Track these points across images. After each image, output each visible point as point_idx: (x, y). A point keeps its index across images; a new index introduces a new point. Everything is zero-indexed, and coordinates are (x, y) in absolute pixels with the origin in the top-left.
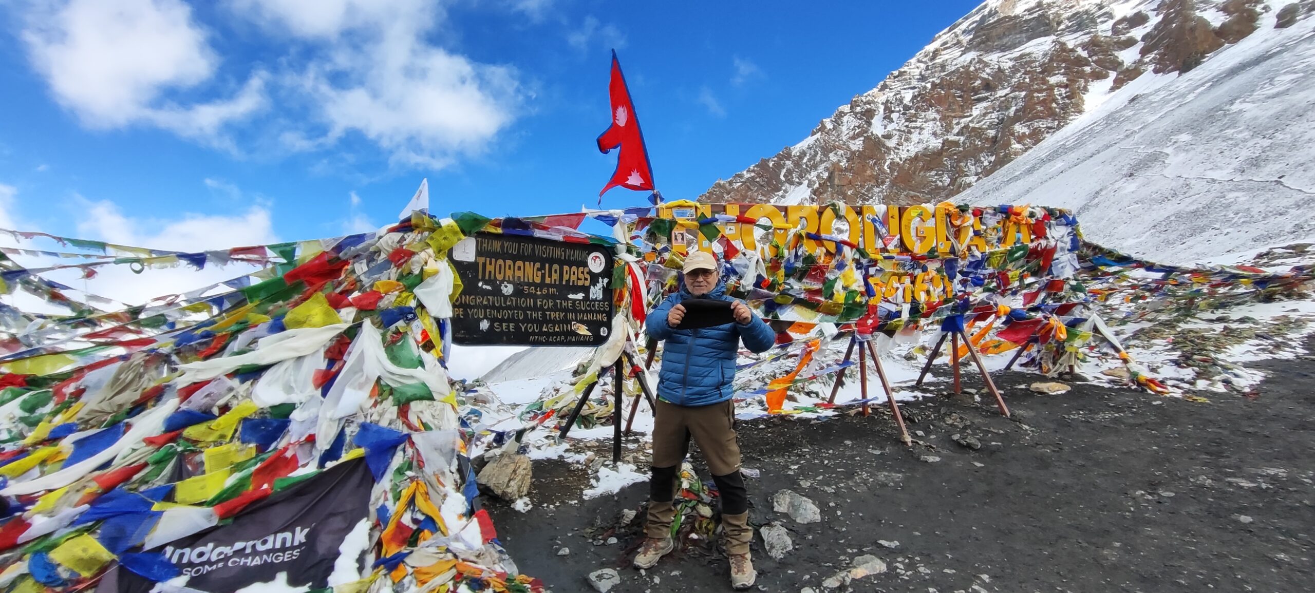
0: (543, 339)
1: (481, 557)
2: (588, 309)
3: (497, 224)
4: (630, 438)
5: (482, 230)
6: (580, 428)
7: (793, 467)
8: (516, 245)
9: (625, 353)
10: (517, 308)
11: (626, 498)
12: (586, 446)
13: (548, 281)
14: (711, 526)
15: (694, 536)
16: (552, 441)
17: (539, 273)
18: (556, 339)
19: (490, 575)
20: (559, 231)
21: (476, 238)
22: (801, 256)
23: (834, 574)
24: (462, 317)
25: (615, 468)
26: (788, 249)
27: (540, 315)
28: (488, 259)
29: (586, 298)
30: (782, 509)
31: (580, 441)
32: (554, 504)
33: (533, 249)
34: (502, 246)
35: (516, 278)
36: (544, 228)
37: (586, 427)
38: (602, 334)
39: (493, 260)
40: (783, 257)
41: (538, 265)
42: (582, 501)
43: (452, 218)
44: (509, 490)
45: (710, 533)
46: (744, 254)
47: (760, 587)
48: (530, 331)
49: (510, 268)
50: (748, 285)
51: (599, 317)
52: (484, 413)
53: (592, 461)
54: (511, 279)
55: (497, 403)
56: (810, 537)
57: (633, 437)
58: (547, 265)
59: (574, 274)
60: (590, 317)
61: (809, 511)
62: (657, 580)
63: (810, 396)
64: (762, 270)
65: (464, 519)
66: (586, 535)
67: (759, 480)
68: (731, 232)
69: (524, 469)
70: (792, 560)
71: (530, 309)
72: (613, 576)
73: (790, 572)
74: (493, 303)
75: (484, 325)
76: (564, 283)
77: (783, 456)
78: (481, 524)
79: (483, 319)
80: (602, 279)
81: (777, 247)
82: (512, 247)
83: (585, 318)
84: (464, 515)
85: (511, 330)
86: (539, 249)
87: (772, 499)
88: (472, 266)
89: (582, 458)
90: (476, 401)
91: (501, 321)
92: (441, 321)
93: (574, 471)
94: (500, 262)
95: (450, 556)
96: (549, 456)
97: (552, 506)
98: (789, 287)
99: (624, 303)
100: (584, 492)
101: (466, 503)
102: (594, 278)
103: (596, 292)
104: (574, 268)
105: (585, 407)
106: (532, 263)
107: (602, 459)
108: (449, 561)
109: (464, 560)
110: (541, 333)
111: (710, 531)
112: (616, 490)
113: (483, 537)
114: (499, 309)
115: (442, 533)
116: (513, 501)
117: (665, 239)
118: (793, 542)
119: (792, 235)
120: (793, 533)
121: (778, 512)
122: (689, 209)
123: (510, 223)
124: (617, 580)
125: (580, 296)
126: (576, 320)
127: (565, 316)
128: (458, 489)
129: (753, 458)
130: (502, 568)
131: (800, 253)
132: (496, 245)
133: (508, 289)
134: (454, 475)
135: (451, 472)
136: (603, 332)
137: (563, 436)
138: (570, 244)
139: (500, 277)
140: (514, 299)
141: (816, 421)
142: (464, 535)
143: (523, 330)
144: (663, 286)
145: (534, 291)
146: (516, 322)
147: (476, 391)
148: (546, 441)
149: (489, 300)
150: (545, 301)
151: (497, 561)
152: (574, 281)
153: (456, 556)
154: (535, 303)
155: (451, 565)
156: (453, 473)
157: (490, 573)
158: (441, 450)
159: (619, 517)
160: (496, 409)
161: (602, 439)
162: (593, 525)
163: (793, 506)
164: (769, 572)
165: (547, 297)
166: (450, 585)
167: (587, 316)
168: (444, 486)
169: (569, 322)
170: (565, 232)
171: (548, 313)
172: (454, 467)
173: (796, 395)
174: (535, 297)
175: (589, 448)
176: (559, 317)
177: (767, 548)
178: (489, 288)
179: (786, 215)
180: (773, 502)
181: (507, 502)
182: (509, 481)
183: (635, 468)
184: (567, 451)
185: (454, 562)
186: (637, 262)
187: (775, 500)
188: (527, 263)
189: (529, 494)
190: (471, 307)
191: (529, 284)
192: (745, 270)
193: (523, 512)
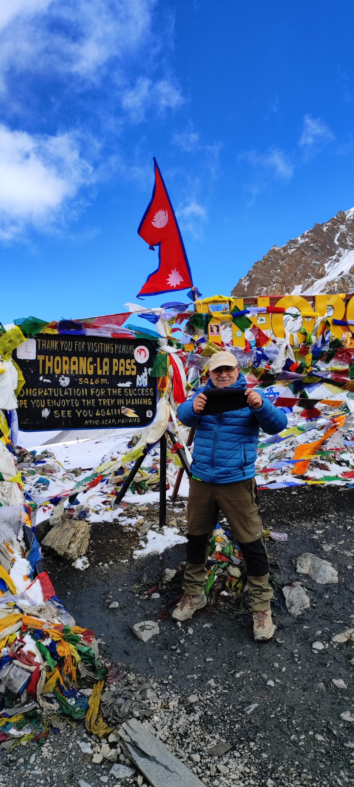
0: (97, 422)
1: (43, 612)
2: (135, 395)
3: (53, 327)
4: (176, 503)
5: (41, 332)
6: (134, 493)
7: (318, 532)
8: (70, 343)
9: (167, 431)
10: (74, 397)
11: (169, 558)
12: (138, 511)
13: (99, 372)
14: (239, 585)
15: (225, 593)
16: (109, 506)
17: (92, 366)
18: (107, 422)
19: (50, 627)
20: (108, 329)
21: (36, 339)
22: (328, 341)
23: (344, 630)
24: (26, 407)
25: (161, 532)
26: (316, 335)
27: (93, 402)
28: (47, 357)
29: (134, 386)
30: (304, 570)
31: (134, 505)
32: (108, 563)
33: (86, 346)
34: (59, 345)
35: (72, 372)
36: (94, 327)
37: (140, 493)
38: (147, 416)
39: (52, 357)
40: (310, 343)
41: (90, 359)
42: (132, 560)
43: (15, 324)
44: (70, 551)
45: (239, 591)
46: (274, 342)
47: (277, 640)
48: (85, 416)
49: (66, 364)
50: (277, 369)
51: (145, 402)
52: (51, 482)
53: (142, 525)
54: (68, 373)
55: (63, 472)
56: (327, 597)
57: (179, 502)
58: (98, 359)
59: (122, 365)
60: (137, 402)
61: (327, 573)
62: (191, 631)
63: (341, 465)
64: (291, 355)
65: (29, 580)
66: (134, 591)
67: (286, 543)
68: (262, 322)
69: (83, 533)
70: (309, 617)
71: (85, 397)
72: (154, 627)
73: (305, 627)
74: (53, 393)
75: (46, 413)
76: (114, 374)
77: (311, 521)
78: (42, 584)
79: (44, 408)
80: (147, 368)
81: (305, 334)
82: (67, 345)
83: (133, 403)
84: (29, 576)
85: (69, 416)
86: (91, 346)
87: (296, 562)
88: (34, 363)
89: (133, 521)
90: (44, 471)
91: (60, 409)
92: (8, 413)
93: (126, 533)
94: (58, 358)
95: (17, 611)
96: (106, 520)
97: (106, 565)
98: (316, 369)
99: (166, 389)
100: (135, 552)
101: (30, 567)
102: (140, 368)
103: (142, 380)
104: (122, 361)
105: (138, 475)
106: (85, 358)
107: (150, 523)
108: (16, 615)
109: (28, 615)
110: (95, 418)
111: (238, 589)
112: (161, 551)
113: (44, 595)
114: (58, 399)
115: (11, 592)
116: (73, 561)
117: (202, 331)
118: (312, 601)
119: (319, 322)
120: (312, 592)
121: (301, 573)
122: (223, 304)
123: (64, 325)
124: (157, 631)
125: (128, 384)
126: (125, 405)
127: (116, 402)
128: (24, 556)
129: (283, 523)
130: (60, 621)
131: (327, 339)
132: (54, 344)
133: (65, 382)
134: (21, 543)
135: (18, 540)
136: (149, 414)
137: (118, 502)
138: (118, 340)
139: (58, 372)
140: (70, 389)
141: (344, 489)
142: (29, 593)
143: (79, 416)
144: (201, 372)
145: (87, 382)
146: (73, 409)
147: (44, 462)
148: (104, 506)
149: (48, 392)
150: (97, 390)
151: (56, 615)
152: (122, 372)
153: (22, 611)
154: (89, 392)
155: (18, 618)
156: (20, 541)
157: (50, 625)
158: (10, 523)
159: (162, 575)
160: (61, 477)
161: (152, 503)
162: (140, 582)
163: (314, 568)
164: (287, 627)
165: (99, 386)
166: (17, 635)
167: (134, 401)
168: (12, 553)
169: (119, 407)
170: (113, 329)
171: (100, 400)
172: (20, 537)
173: (328, 464)
174: (89, 387)
175: (140, 513)
176: (110, 403)
177: (288, 605)
178: (48, 381)
179: (313, 305)
180: (296, 564)
181: (69, 561)
182: (70, 544)
183: (178, 531)
184: (121, 515)
185: (21, 616)
186: (177, 353)
187: (298, 562)
188: (81, 359)
189: (87, 554)
190: (34, 398)
191: (83, 376)
192: (275, 355)
193: (82, 569)
